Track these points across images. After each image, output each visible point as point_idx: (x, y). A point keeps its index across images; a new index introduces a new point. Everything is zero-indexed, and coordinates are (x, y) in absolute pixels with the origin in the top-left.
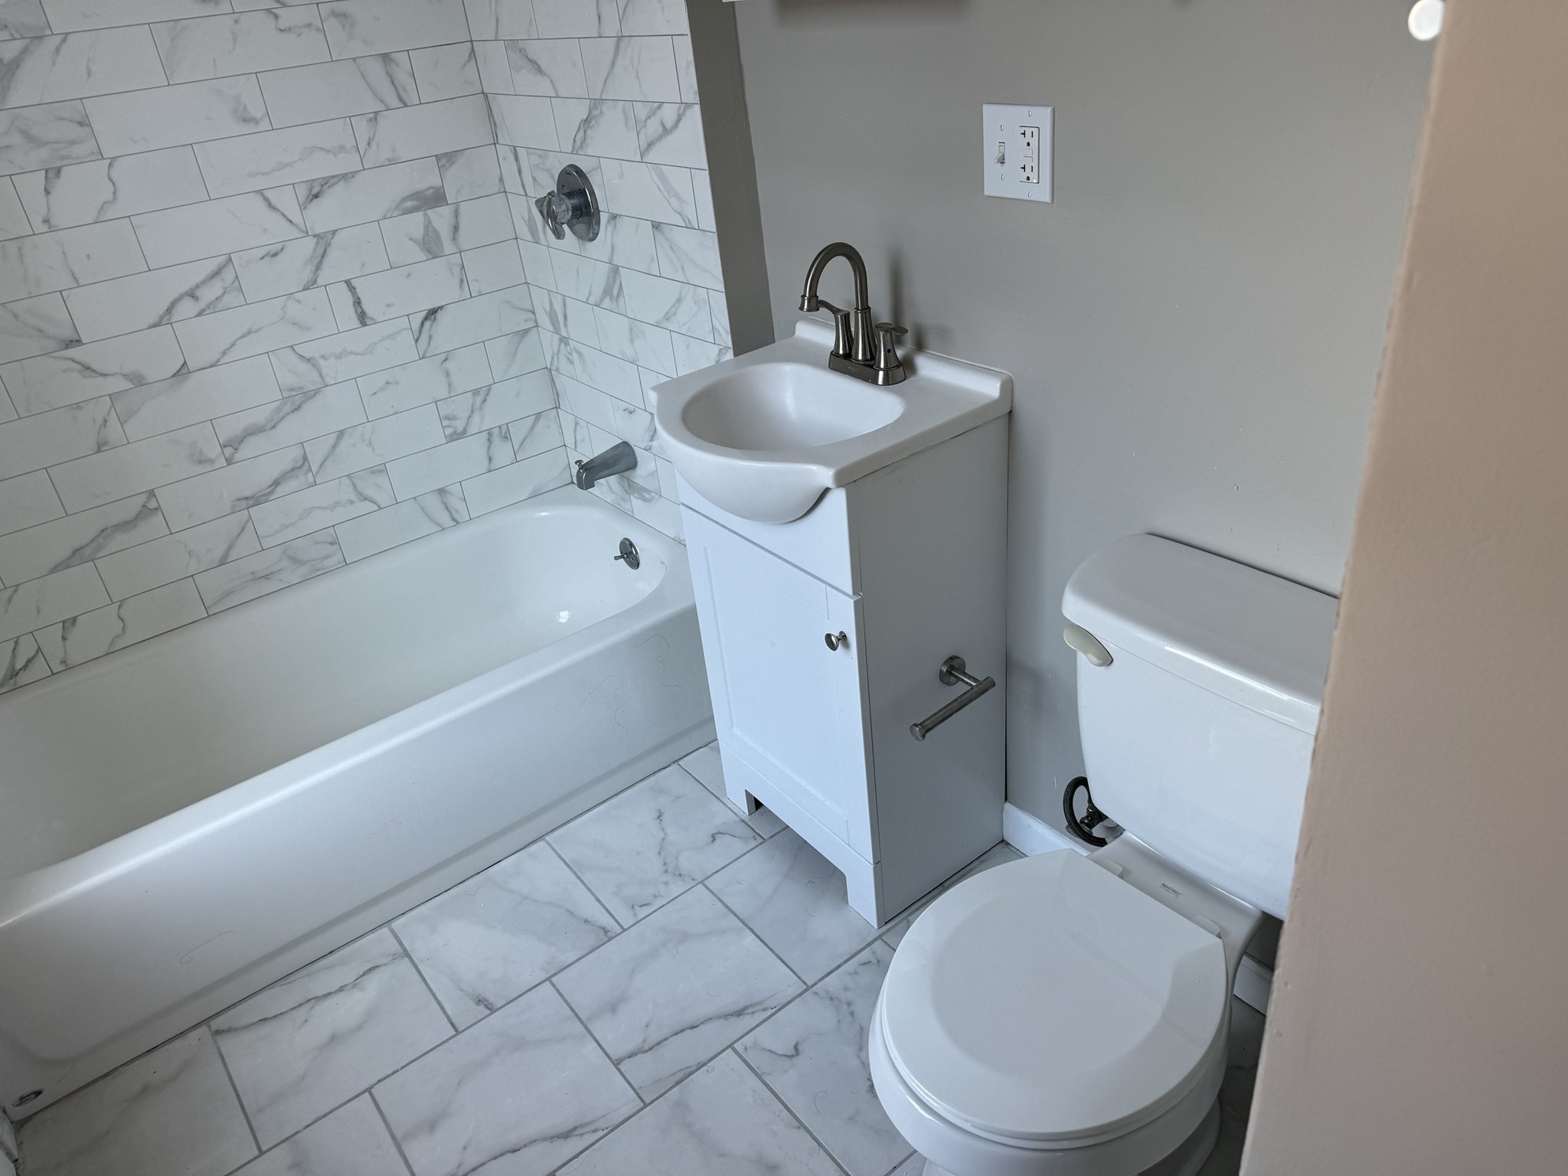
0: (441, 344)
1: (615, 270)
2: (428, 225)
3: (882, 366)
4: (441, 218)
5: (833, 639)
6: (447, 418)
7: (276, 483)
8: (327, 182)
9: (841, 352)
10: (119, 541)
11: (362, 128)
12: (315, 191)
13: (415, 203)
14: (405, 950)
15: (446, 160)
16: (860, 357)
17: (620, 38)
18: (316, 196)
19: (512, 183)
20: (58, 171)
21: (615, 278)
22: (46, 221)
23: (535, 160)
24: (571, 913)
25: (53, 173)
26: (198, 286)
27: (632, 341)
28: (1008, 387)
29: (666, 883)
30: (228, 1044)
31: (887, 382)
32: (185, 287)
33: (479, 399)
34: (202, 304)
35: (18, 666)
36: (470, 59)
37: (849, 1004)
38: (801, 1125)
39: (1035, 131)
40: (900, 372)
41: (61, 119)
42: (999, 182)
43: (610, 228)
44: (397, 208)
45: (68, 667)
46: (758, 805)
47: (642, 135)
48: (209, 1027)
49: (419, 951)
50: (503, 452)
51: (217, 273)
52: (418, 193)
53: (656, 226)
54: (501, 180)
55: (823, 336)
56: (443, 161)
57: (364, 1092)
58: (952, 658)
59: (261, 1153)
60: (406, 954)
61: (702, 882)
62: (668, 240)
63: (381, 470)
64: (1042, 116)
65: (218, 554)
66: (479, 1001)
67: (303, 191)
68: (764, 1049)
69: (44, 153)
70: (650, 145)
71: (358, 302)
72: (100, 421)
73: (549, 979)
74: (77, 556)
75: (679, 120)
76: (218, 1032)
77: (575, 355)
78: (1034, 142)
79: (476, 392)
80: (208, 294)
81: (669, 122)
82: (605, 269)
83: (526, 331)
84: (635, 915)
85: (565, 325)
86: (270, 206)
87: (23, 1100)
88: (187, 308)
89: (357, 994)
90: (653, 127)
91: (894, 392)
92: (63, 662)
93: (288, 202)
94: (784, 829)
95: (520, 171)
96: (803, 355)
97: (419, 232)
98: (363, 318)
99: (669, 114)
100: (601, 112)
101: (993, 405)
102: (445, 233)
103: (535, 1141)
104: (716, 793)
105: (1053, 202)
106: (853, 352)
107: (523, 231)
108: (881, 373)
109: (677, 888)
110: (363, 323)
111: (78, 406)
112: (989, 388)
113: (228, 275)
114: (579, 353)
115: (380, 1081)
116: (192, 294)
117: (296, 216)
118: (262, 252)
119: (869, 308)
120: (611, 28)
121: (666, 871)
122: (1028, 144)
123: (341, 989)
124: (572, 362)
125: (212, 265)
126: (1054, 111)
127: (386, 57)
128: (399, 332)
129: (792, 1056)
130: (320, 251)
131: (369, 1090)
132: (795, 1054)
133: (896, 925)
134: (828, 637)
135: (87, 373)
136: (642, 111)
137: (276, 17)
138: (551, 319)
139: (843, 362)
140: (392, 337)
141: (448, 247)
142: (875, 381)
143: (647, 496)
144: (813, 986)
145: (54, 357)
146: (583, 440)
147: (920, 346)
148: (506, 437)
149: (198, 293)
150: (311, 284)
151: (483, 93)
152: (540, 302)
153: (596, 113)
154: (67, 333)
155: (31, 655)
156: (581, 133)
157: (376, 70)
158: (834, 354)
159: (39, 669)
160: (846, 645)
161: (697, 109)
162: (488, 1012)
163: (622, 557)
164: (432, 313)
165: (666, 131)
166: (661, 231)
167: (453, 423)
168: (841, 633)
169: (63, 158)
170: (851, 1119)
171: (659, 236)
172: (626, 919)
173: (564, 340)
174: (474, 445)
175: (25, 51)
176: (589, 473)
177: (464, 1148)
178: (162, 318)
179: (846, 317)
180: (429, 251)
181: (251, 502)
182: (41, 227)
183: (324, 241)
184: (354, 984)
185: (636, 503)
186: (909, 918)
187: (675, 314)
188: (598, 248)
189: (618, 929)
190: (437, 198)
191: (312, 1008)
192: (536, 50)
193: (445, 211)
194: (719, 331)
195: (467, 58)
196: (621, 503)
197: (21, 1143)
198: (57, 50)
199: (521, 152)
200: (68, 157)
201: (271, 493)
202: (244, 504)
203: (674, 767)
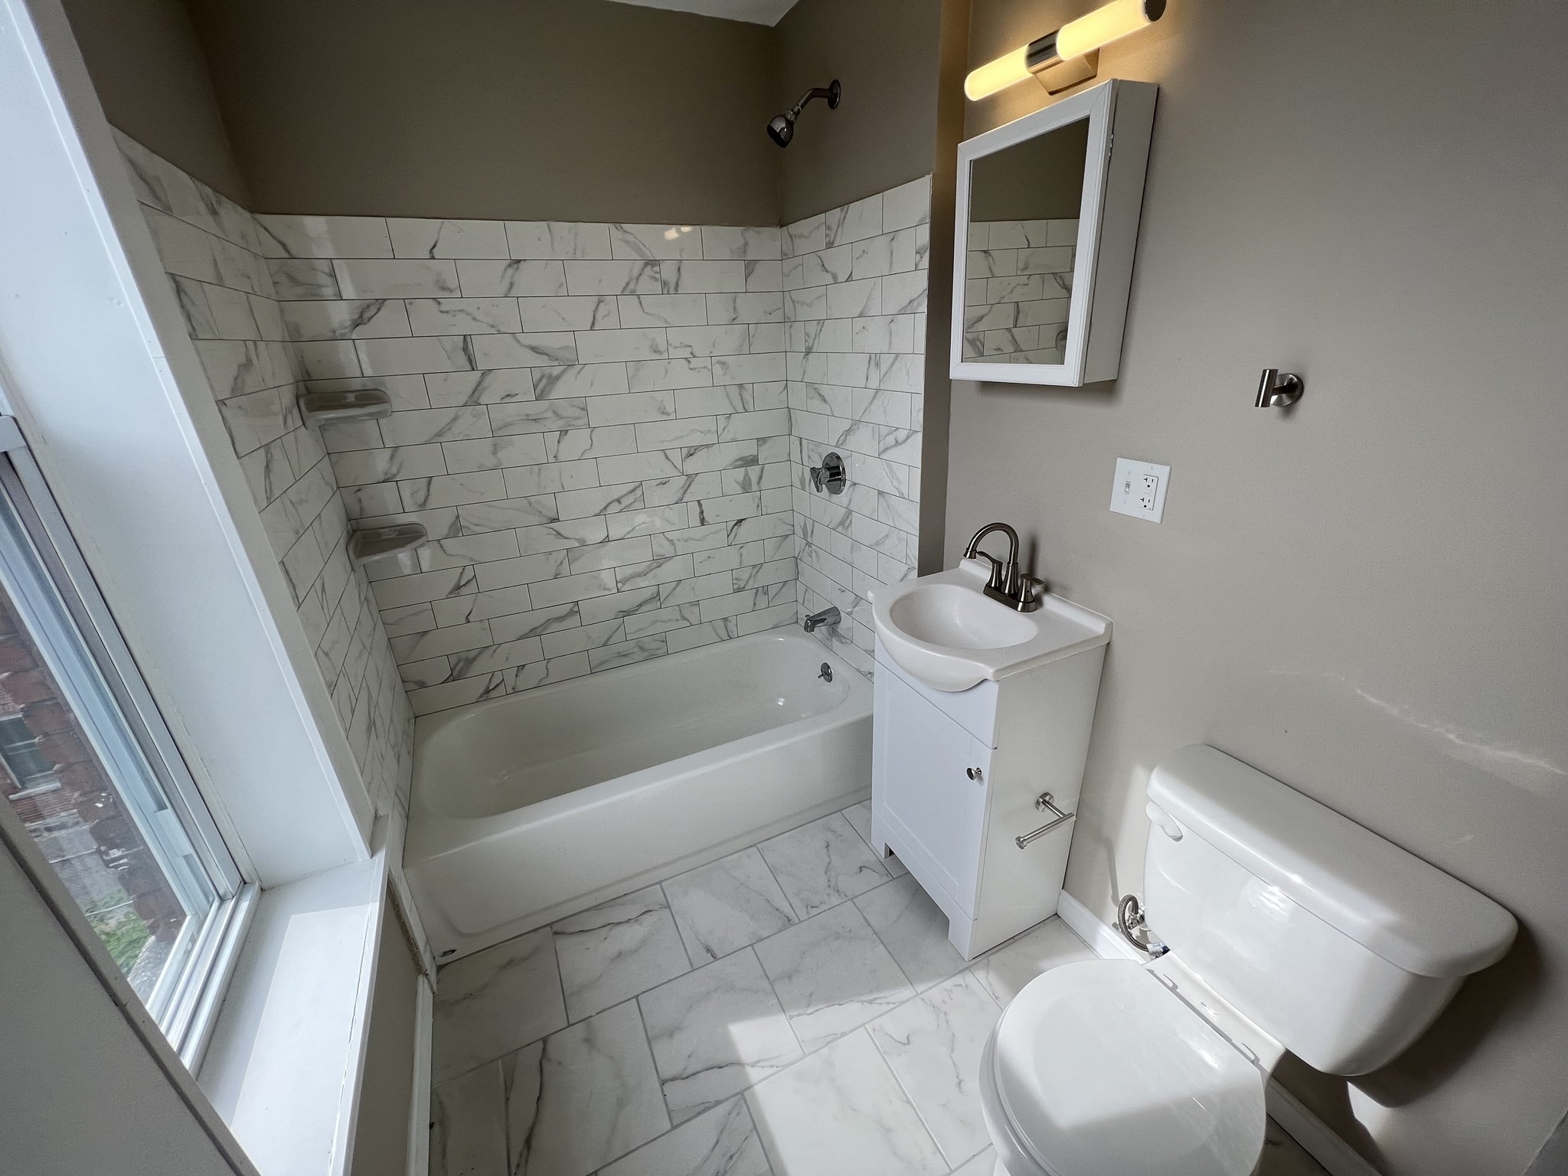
0: (740, 539)
1: (850, 512)
2: (746, 475)
3: (1022, 600)
4: (754, 472)
5: (973, 772)
6: (736, 579)
7: (640, 605)
8: (698, 448)
9: (993, 585)
10: (556, 626)
11: (722, 420)
12: (691, 452)
13: (741, 463)
14: (668, 903)
15: (761, 441)
16: (1006, 592)
17: (878, 390)
18: (691, 455)
19: (795, 456)
20: (567, 431)
21: (848, 517)
22: (555, 457)
23: (811, 446)
24: (768, 902)
25: (564, 432)
26: (622, 497)
27: (852, 553)
28: (1110, 627)
29: (829, 895)
30: (562, 943)
31: (1023, 610)
32: (616, 497)
33: (755, 570)
34: (622, 506)
35: (490, 688)
36: (784, 390)
37: (945, 1014)
38: (909, 1102)
39: (1155, 479)
40: (1033, 604)
41: (574, 406)
42: (1123, 503)
43: (851, 490)
44: (731, 465)
45: (515, 691)
46: (891, 853)
47: (881, 444)
48: (551, 928)
49: (676, 905)
50: (762, 601)
51: (633, 490)
52: (744, 457)
53: (881, 493)
54: (789, 454)
55: (983, 573)
56: (760, 442)
57: (633, 998)
58: (1046, 794)
59: (569, 1025)
60: (668, 906)
61: (851, 899)
62: (887, 502)
63: (697, 603)
64: (1163, 471)
65: (604, 640)
66: (708, 950)
67: (685, 451)
68: (886, 1033)
69: (561, 422)
70: (886, 450)
71: (702, 512)
72: (559, 562)
73: (751, 945)
74: (534, 632)
75: (907, 439)
76: (556, 933)
77: (814, 554)
78: (1153, 486)
79: (754, 566)
80: (625, 502)
81: (900, 440)
82: (843, 511)
83: (788, 536)
84: (808, 912)
85: (812, 536)
86: (667, 458)
87: (445, 954)
88: (615, 507)
89: (636, 927)
90: (890, 440)
91: (1026, 615)
92: (513, 688)
93: (676, 456)
94: (905, 874)
95: (801, 451)
96: (968, 583)
97: (741, 478)
98: (703, 521)
99: (901, 435)
100: (858, 428)
101: (1099, 637)
102: (754, 479)
103: (733, 1064)
104: (864, 838)
105: (1161, 523)
106: (1003, 587)
107: (797, 483)
108: (1021, 604)
109: (835, 900)
110: (703, 524)
111: (550, 553)
112: (1099, 628)
113: (639, 492)
114: (816, 552)
115: (643, 992)
116: (619, 501)
117: (679, 464)
118: (659, 481)
119: (1017, 563)
120: (874, 383)
121: (829, 886)
122: (1149, 486)
123: (628, 921)
124: (811, 557)
125: (632, 486)
126: (1171, 469)
127: (741, 386)
128: (720, 531)
129: (904, 1044)
130: (688, 483)
131: (636, 997)
132: (907, 1042)
133: (980, 961)
134: (969, 770)
135: (559, 536)
136: (884, 431)
137: (689, 362)
138: (803, 530)
139: (994, 591)
140: (716, 532)
141: (755, 487)
142: (1016, 609)
143: (844, 641)
144: (921, 993)
145: (546, 527)
146: (809, 601)
147: (1047, 589)
148: (766, 593)
149: (622, 500)
150: (679, 501)
151: (788, 407)
152: (799, 521)
153: (855, 427)
154: (553, 515)
155: (498, 682)
156: (844, 436)
157: (734, 391)
158: (989, 585)
159: (501, 690)
160: (981, 779)
161: (920, 435)
162: (713, 959)
163: (822, 675)
164: (740, 521)
165: (897, 443)
166: (883, 497)
167: (739, 582)
168: (978, 769)
169: (570, 426)
170: (944, 1105)
171: (881, 499)
172: (803, 915)
173: (809, 544)
174: (748, 595)
175: (564, 371)
176: (812, 623)
177: (689, 1056)
178: (601, 511)
179: (1000, 565)
180: (744, 488)
181: (625, 614)
182: (552, 459)
183: (691, 478)
184: (636, 920)
185: (835, 642)
186: (989, 958)
187: (883, 542)
188: (843, 498)
189: (797, 921)
190: (753, 461)
191: (610, 930)
192: (824, 390)
193: (757, 468)
194: (910, 558)
195: (783, 388)
196: (826, 640)
197: (440, 980)
198: (579, 372)
199: (804, 442)
200: (573, 425)
201: (637, 610)
202: (622, 614)
203: (839, 813)
